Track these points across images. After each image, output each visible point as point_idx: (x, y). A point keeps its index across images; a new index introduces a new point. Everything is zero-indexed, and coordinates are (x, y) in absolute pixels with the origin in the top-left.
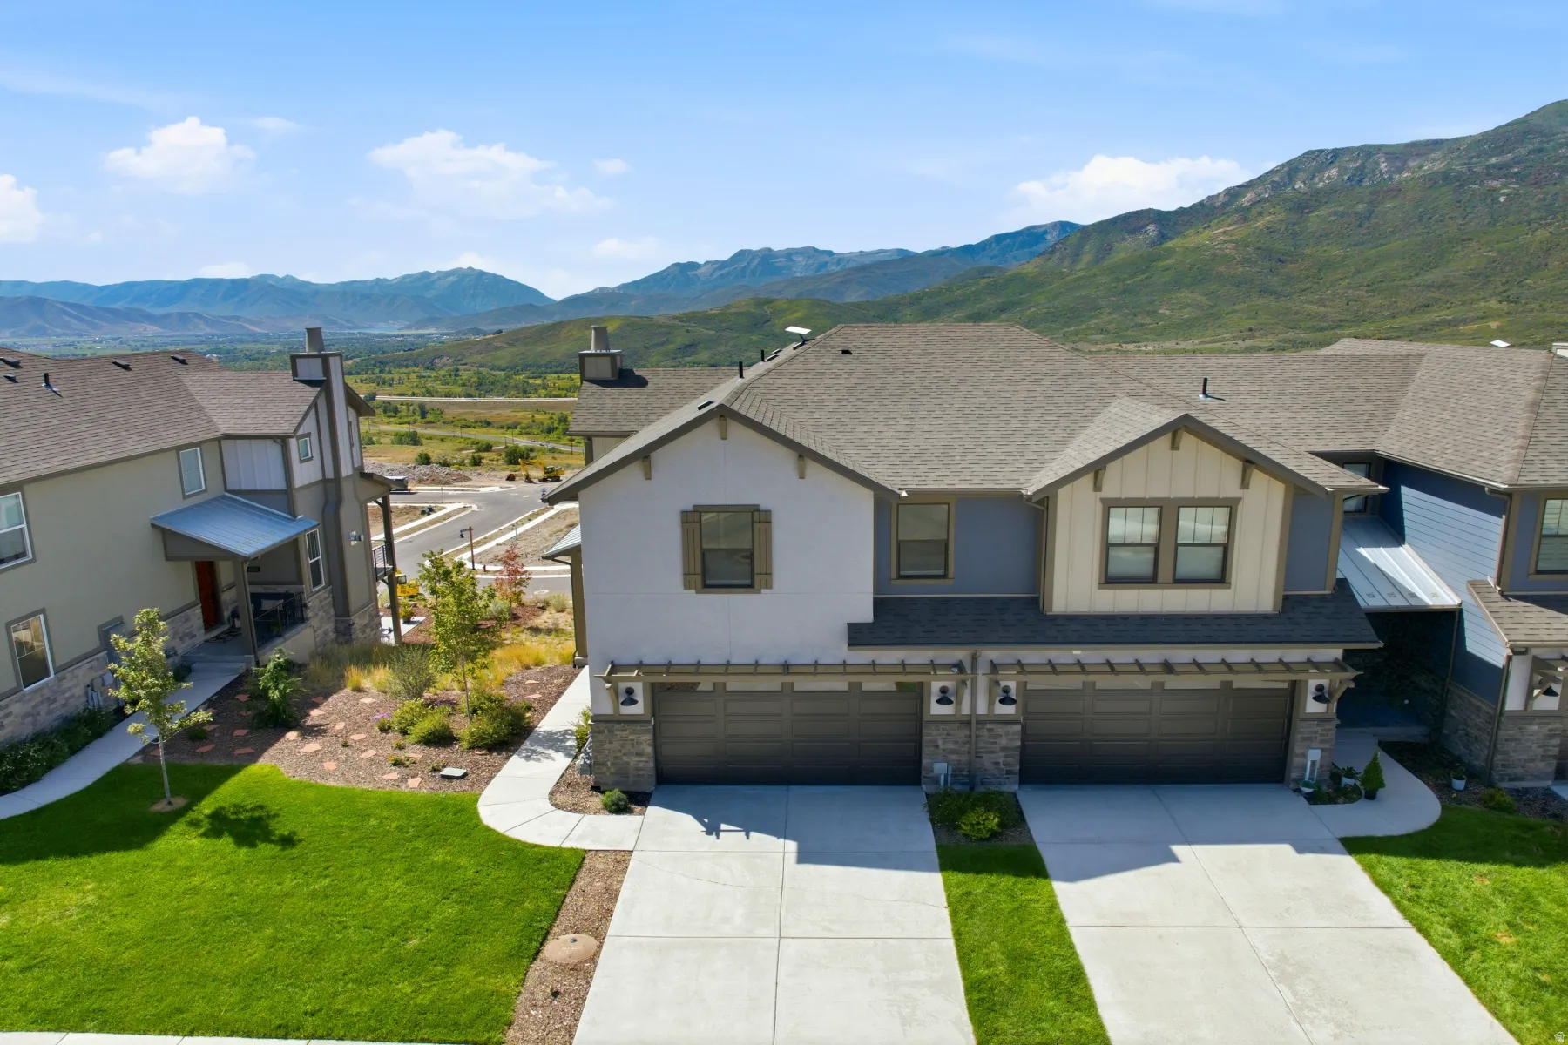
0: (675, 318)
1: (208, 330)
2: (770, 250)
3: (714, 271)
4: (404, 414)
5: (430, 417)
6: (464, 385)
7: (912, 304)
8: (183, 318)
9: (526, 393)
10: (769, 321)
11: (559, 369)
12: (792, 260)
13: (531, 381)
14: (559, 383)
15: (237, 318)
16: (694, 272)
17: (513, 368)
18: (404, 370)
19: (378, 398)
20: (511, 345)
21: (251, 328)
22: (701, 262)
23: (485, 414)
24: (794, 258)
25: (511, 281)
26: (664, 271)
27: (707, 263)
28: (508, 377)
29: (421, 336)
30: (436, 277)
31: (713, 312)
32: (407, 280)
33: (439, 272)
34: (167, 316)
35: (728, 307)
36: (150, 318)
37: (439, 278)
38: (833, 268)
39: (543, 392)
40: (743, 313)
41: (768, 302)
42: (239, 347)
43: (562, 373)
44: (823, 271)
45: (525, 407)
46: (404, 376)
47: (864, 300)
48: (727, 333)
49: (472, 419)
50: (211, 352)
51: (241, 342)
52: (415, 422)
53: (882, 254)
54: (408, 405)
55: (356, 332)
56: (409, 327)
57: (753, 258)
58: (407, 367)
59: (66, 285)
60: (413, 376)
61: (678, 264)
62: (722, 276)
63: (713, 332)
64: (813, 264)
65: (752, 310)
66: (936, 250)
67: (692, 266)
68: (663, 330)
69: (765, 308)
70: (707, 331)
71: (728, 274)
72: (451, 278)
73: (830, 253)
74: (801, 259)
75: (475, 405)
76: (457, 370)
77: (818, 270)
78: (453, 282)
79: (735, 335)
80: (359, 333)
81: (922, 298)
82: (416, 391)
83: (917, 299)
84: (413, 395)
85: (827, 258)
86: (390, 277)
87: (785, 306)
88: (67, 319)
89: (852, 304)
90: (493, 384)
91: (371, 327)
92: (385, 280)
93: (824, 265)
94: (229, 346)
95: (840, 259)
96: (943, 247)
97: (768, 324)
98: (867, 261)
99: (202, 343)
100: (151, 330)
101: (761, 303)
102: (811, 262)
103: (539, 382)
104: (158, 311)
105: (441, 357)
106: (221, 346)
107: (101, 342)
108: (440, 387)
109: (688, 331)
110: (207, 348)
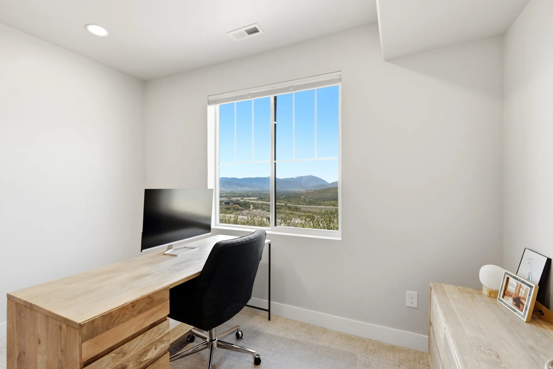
1: (257, 189)
4: (292, 209)
5: (298, 210)
6: (306, 203)
9: (320, 205)
11: (328, 200)
13: (321, 202)
14: (328, 203)
15: (263, 186)
17: (318, 199)
18: (294, 199)
19: (288, 205)
20: (318, 193)
23: (310, 210)
25: (320, 178)
28: (316, 202)
29: (299, 191)
30: (303, 178)
32: (298, 178)
33: (304, 176)
36: (247, 186)
37: (305, 178)
39: (323, 205)
42: (263, 192)
43: (329, 201)
45: (319, 209)
46: (294, 200)
49: (306, 210)
52: (294, 211)
54: (293, 206)
56: (297, 189)
58: (295, 198)
60: (296, 200)
72: (307, 178)
75: (308, 207)
76: (306, 199)
82: (296, 204)
84: (295, 204)
88: (233, 185)
90: (313, 202)
91: (289, 189)
92: (293, 178)
94: (260, 192)
103: (323, 203)
104: (249, 184)
105: (302, 196)
107: (238, 190)
108: (301, 203)
110: (257, 192)
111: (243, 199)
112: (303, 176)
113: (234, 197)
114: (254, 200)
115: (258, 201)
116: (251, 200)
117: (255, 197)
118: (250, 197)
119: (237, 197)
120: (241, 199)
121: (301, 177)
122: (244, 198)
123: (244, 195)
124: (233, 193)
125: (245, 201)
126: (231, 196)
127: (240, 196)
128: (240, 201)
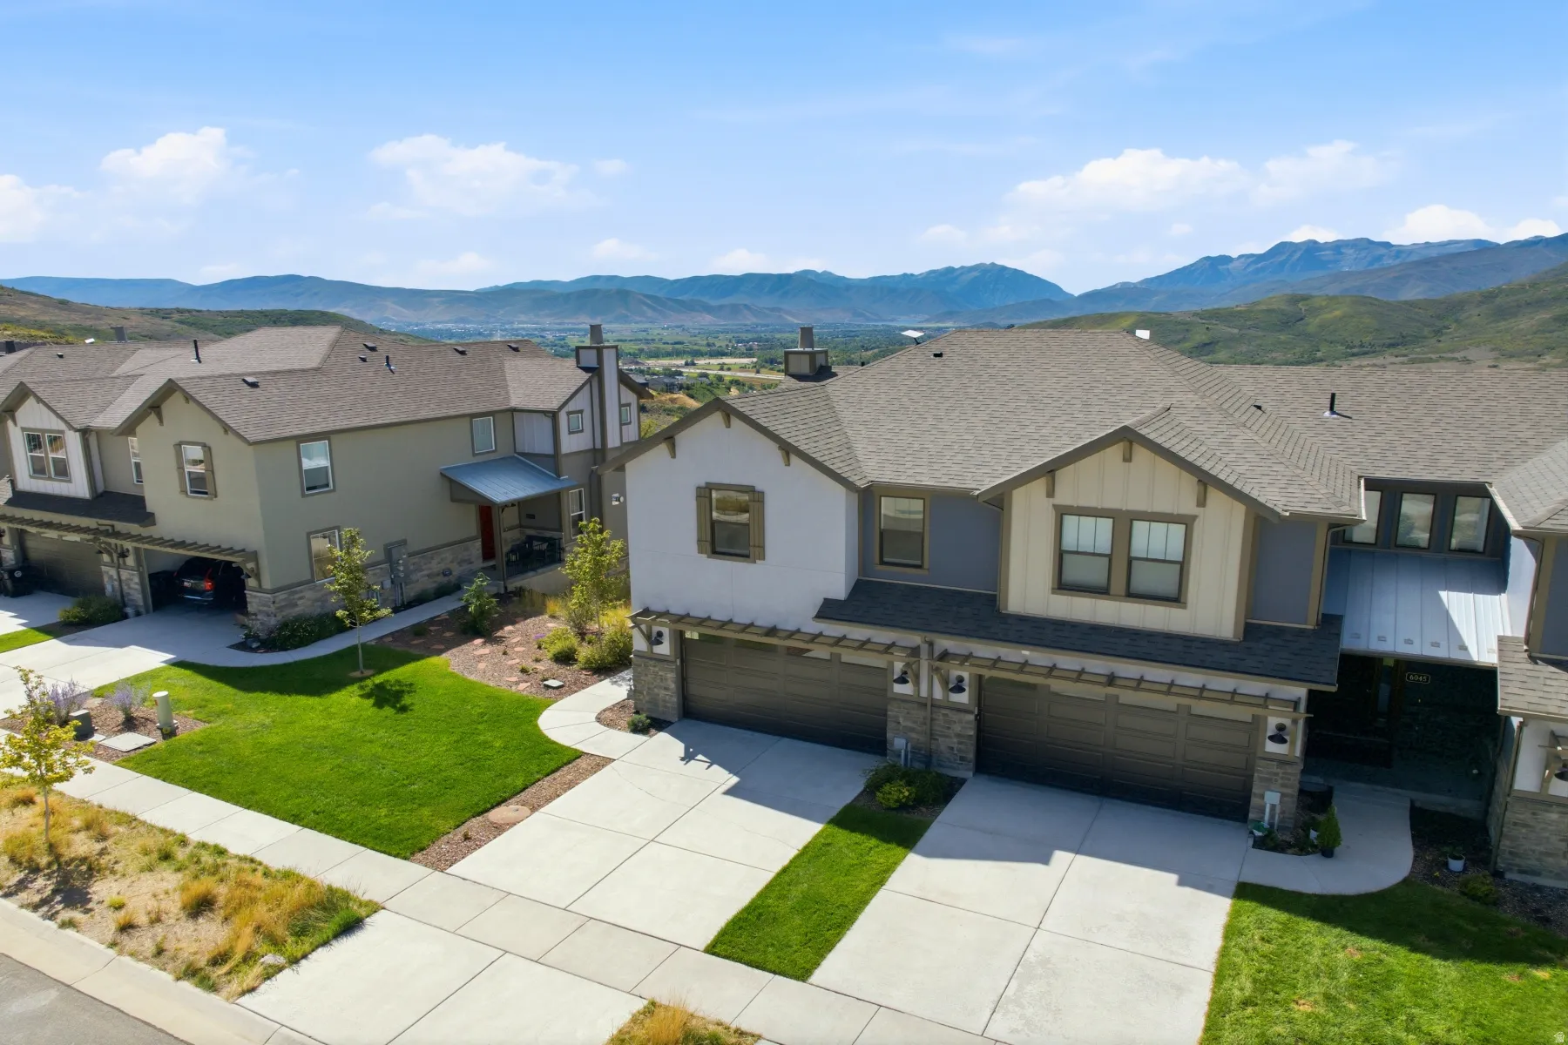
0: (1195, 314)
1: (754, 320)
2: (1315, 242)
3: (1249, 265)
7: (1482, 303)
8: (735, 309)
10: (1302, 319)
12: (1342, 254)
15: (779, 310)
16: (1225, 267)
21: (790, 318)
22: (1235, 255)
24: (1343, 250)
25: (1031, 276)
26: (1191, 265)
27: (1241, 257)
30: (959, 272)
31: (1239, 309)
32: (933, 275)
33: (962, 267)
34: (721, 307)
35: (1255, 304)
36: (708, 309)
37: (962, 274)
38: (1390, 262)
40: (1273, 311)
41: (1305, 298)
42: (778, 336)
44: (1376, 266)
47: (1420, 297)
48: (1253, 332)
50: (754, 340)
51: (780, 331)
53: (1452, 246)
55: (880, 324)
56: (927, 321)
57: (1295, 252)
59: (647, 279)
61: (1208, 258)
62: (1258, 271)
63: (1236, 331)
64: (1365, 257)
65: (1283, 307)
66: (1526, 241)
67: (1225, 259)
68: (1179, 327)
69: (1300, 305)
70: (1229, 329)
71: (1262, 269)
72: (975, 274)
73: (1387, 245)
74: (1351, 251)
77: (1371, 264)
78: (976, 277)
79: (1260, 333)
80: (883, 325)
81: (1497, 296)
83: (1489, 297)
85: (1383, 251)
86: (916, 272)
87: (1324, 303)
88: (645, 308)
89: (1406, 302)
91: (892, 320)
92: (912, 275)
93: (1379, 258)
94: (769, 336)
95: (1399, 251)
96: (1536, 237)
97: (1301, 322)
98: (1434, 253)
99: (747, 331)
100: (707, 319)
101: (1295, 300)
102: (1363, 254)
104: (714, 303)
106: (762, 335)
107: (667, 329)
109: (1208, 328)
110: (750, 336)
111: (694, 364)
112: (957, 266)
113: (656, 355)
114: (743, 368)
115: (758, 372)
116: (729, 369)
117: (742, 355)
118: (723, 354)
119: (669, 355)
120: (687, 364)
121: (950, 270)
122: (701, 362)
123: (696, 347)
124: (647, 341)
125: (706, 376)
126: (641, 351)
127: (678, 354)
128: (680, 374)
